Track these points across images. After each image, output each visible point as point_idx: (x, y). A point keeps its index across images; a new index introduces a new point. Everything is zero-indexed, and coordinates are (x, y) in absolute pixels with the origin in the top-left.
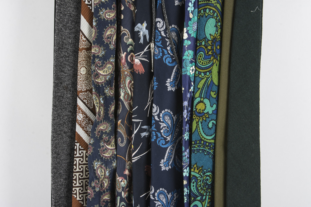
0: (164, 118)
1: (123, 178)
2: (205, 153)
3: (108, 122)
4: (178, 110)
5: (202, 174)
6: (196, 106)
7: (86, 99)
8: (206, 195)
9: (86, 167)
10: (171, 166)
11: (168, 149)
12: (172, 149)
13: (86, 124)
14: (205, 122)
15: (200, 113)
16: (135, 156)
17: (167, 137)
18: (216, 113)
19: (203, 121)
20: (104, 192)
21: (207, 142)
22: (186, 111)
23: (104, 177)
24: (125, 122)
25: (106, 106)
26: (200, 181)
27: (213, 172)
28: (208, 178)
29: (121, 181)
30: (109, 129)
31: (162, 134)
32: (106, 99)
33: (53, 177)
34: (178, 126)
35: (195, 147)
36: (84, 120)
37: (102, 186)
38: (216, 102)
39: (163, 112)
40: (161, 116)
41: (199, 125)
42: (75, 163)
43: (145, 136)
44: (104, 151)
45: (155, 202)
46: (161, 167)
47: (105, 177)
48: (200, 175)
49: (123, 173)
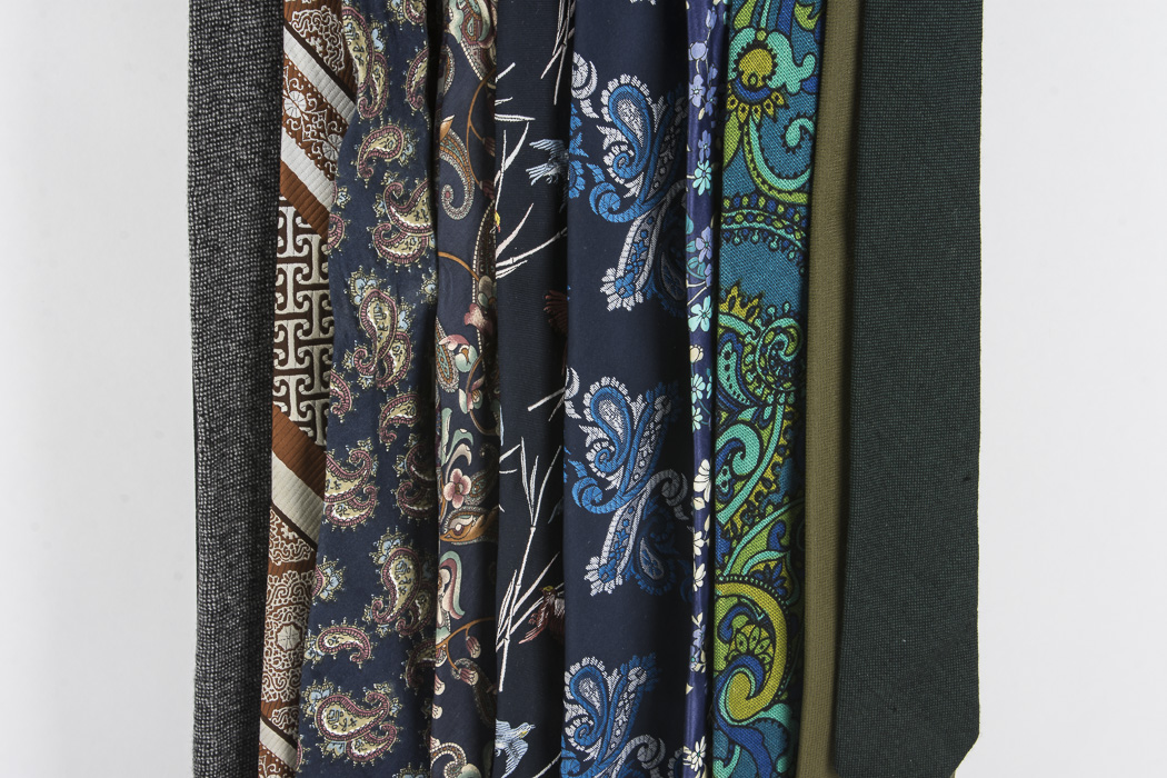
0: (615, 111)
1: (464, 340)
2: (774, 245)
3: (401, 125)
4: (669, 76)
5: (758, 323)
6: (737, 62)
7: (316, 34)
8: (776, 402)
9: (323, 297)
10: (644, 295)
11: (633, 229)
12: (648, 227)
13: (318, 131)
14: (772, 126)
15: (752, 88)
16: (506, 255)
17: (627, 181)
18: (814, 90)
19: (767, 121)
20: (392, 391)
21: (778, 202)
22: (698, 80)
23: (390, 337)
24: (469, 124)
25: (395, 62)
26: (753, 352)
27: (802, 317)
28: (782, 337)
29: (456, 352)
30: (408, 153)
31: (610, 170)
32: (392, 33)
33: (199, 336)
34: (670, 142)
35: (733, 220)
36: (310, 116)
37: (383, 370)
38: (814, 48)
39: (612, 85)
40: (605, 100)
41: (748, 134)
42: (280, 282)
43: (544, 178)
44: (388, 235)
45: (585, 429)
46: (605, 296)
47: (394, 337)
48: (753, 326)
49: (462, 320)
